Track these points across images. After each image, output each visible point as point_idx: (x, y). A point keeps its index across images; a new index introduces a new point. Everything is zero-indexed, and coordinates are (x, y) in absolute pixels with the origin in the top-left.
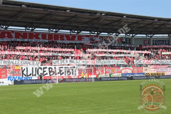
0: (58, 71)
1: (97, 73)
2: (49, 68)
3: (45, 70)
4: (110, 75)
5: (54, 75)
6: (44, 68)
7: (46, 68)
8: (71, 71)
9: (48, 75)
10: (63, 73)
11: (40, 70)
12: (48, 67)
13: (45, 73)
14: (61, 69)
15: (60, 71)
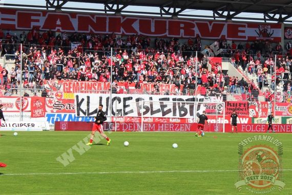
0: (157, 106)
1: (252, 113)
2: (138, 100)
3: (128, 103)
4: (284, 119)
5: (149, 115)
6: (125, 99)
7: (130, 98)
8: (187, 107)
9: (135, 114)
10: (169, 111)
11: (116, 102)
12: (135, 96)
13: (127, 110)
14: (165, 103)
15: (163, 106)
